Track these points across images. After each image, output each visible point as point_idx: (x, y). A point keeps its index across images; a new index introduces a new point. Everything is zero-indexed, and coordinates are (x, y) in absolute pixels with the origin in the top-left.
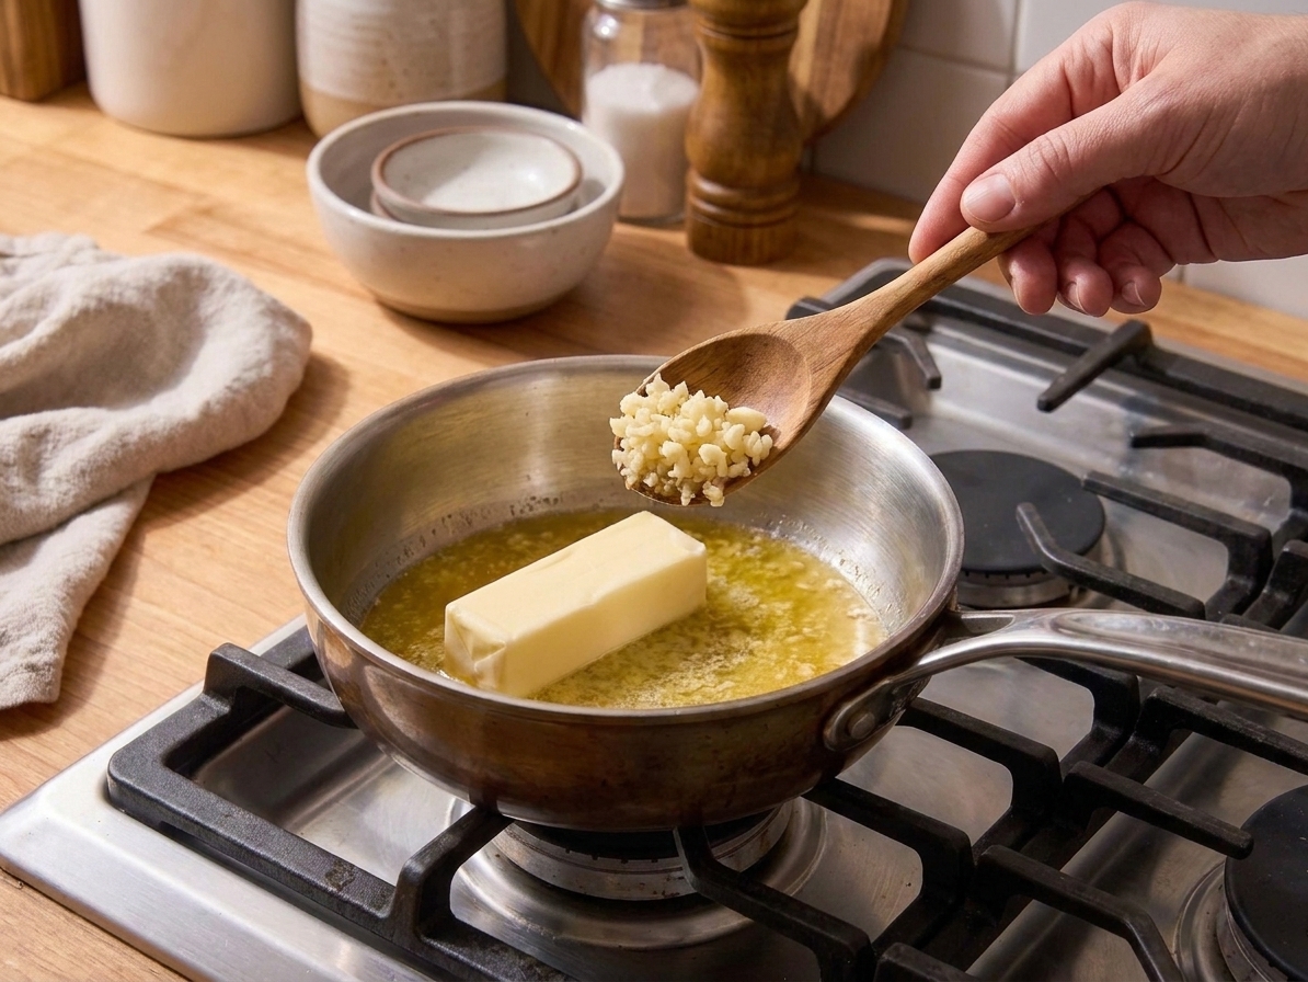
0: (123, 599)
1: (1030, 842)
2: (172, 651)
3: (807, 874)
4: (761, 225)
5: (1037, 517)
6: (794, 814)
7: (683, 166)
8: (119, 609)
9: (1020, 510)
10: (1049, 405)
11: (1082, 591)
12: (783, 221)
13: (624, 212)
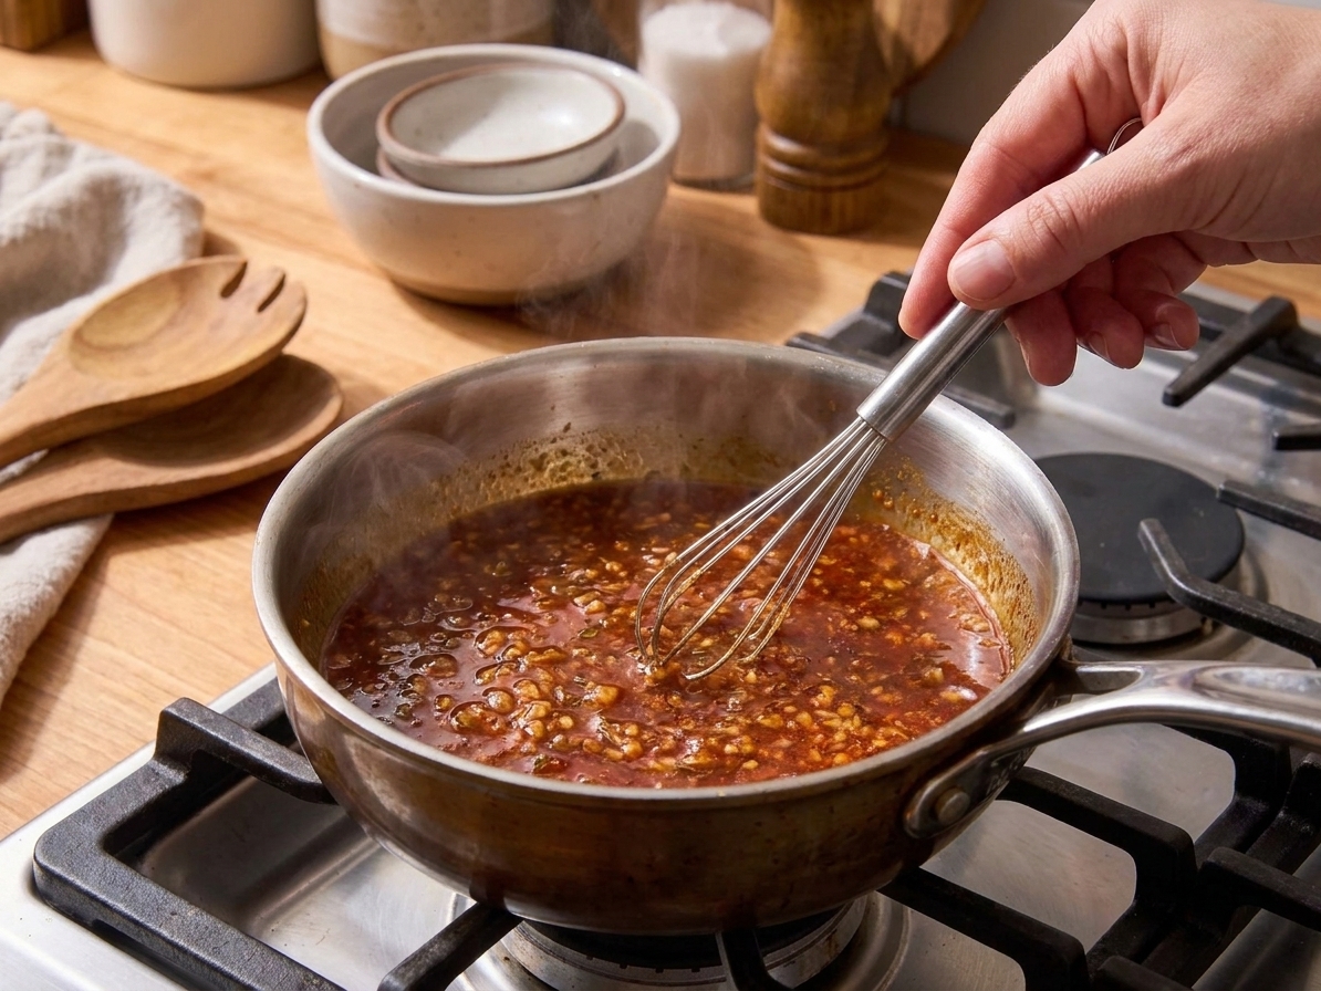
0: (76, 637)
1: (1160, 947)
2: (129, 701)
3: (888, 978)
4: (844, 188)
5: (1164, 537)
6: (870, 911)
7: (751, 121)
8: (70, 651)
9: (1144, 526)
10: (1177, 398)
11: (1216, 626)
12: (867, 183)
13: (680, 172)
